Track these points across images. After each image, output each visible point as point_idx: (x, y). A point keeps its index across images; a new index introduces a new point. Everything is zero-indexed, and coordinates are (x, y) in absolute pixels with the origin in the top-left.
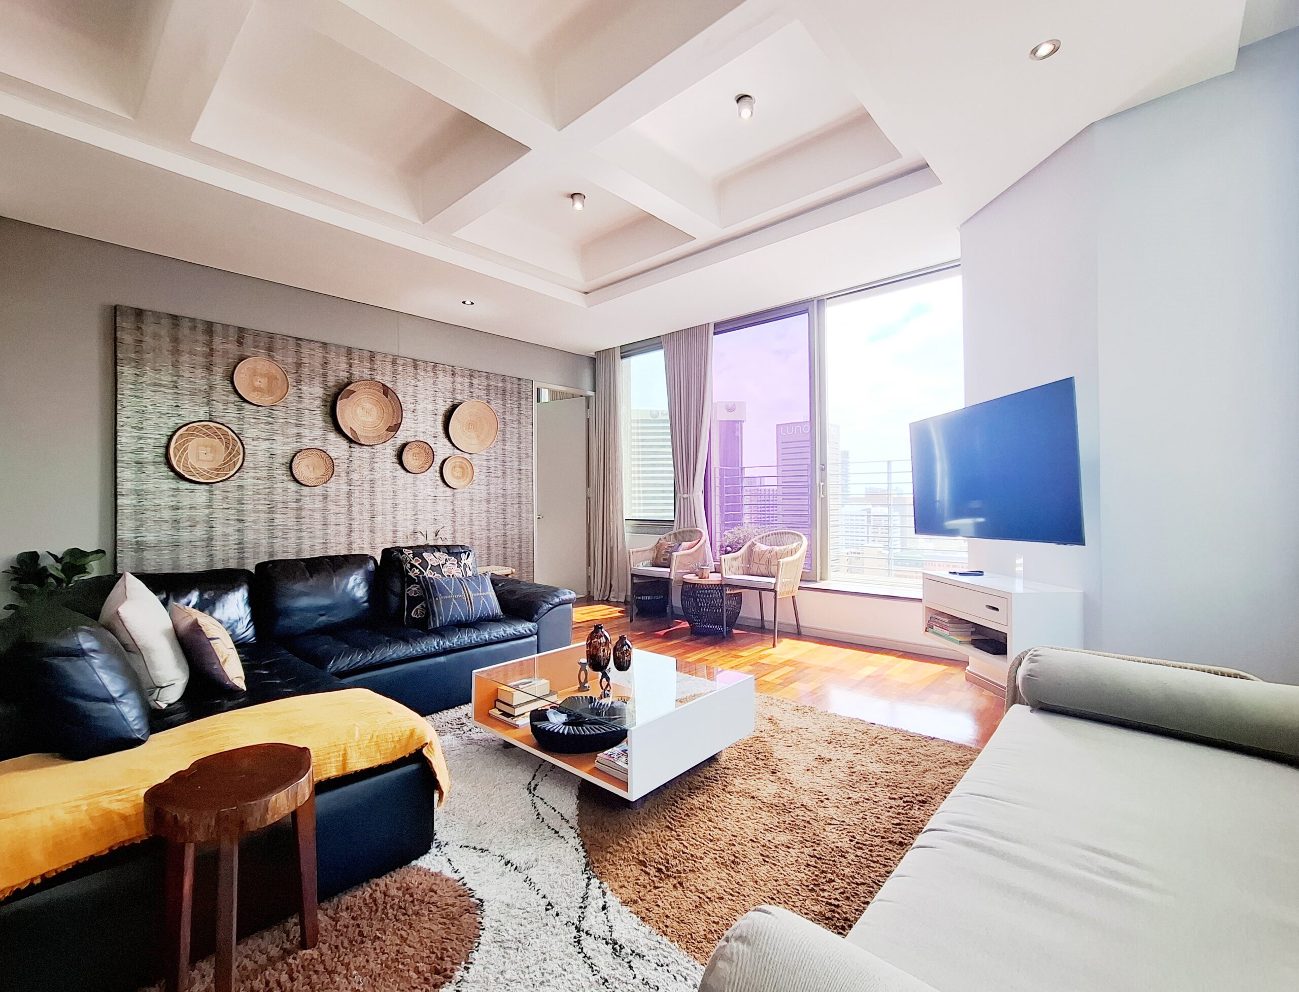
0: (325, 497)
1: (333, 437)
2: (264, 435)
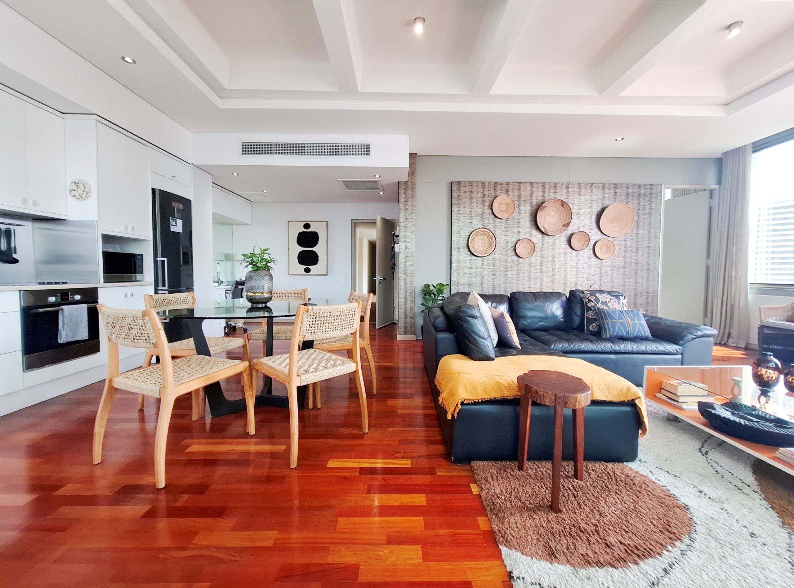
0: (530, 264)
1: (535, 232)
2: (504, 233)
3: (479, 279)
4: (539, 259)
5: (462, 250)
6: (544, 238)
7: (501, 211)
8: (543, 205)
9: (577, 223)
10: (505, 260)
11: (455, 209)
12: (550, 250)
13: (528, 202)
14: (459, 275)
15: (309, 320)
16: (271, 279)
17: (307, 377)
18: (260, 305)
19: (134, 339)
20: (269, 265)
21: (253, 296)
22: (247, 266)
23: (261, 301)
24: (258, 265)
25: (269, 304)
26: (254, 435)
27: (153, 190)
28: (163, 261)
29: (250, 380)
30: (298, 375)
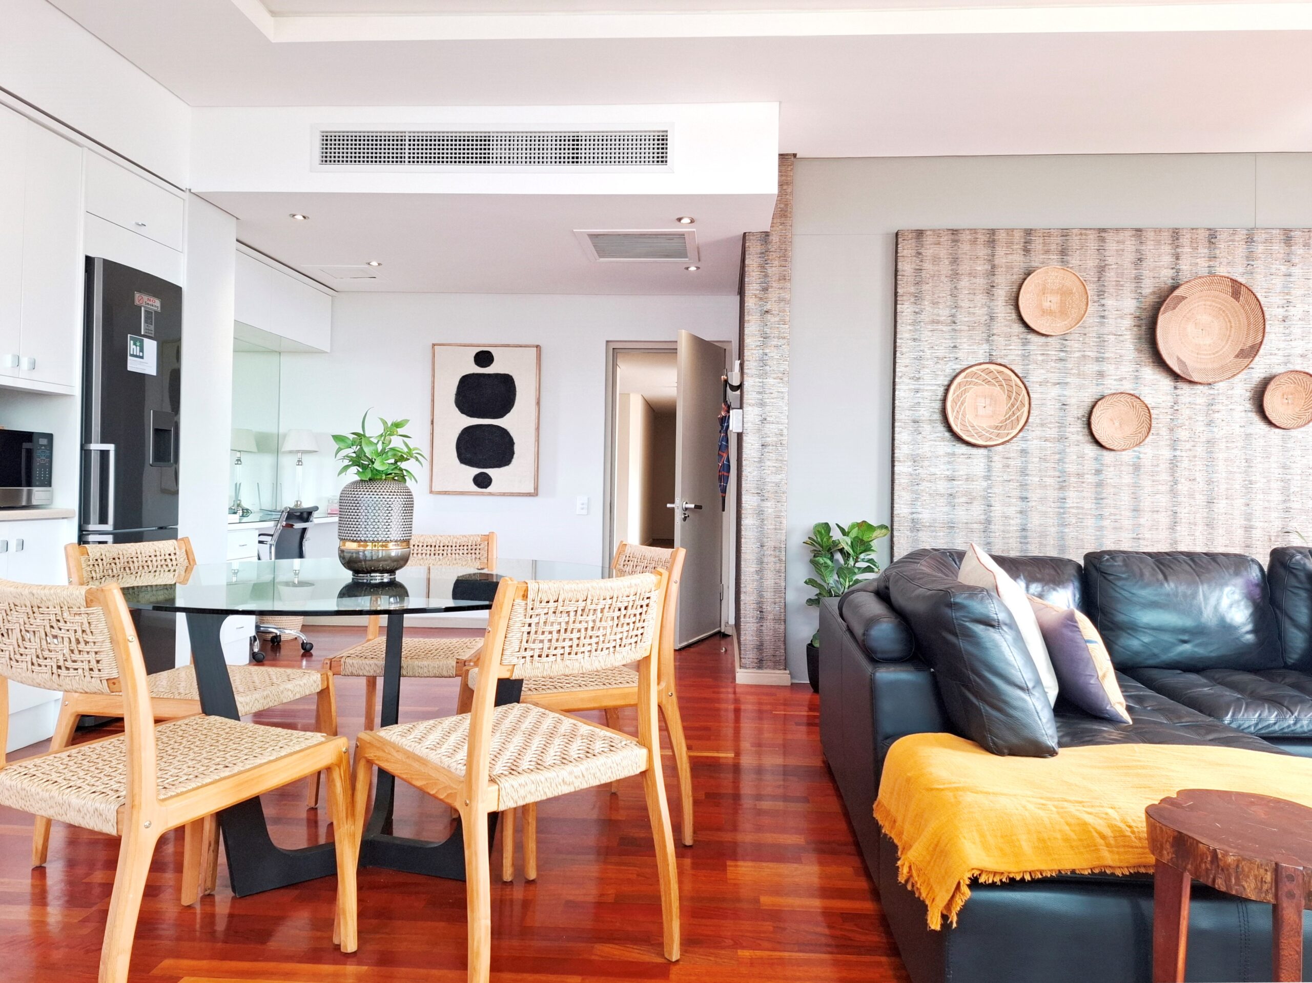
0: (1137, 468)
1: (1150, 374)
2: (1054, 377)
3: (977, 511)
4: (1166, 453)
5: (926, 428)
6: (1179, 392)
7: (1045, 312)
8: (1177, 293)
9: (1282, 345)
10: (1057, 456)
11: (906, 309)
12: (1200, 427)
13: (1129, 286)
14: (917, 499)
15: (528, 620)
16: (409, 507)
17: (516, 784)
18: (377, 578)
19: (59, 667)
20: (403, 465)
21: (358, 552)
22: (347, 467)
23: (381, 565)
24: (378, 466)
25: (400, 576)
26: (355, 953)
27: (89, 261)
28: (104, 454)
29: (350, 792)
30: (492, 780)
